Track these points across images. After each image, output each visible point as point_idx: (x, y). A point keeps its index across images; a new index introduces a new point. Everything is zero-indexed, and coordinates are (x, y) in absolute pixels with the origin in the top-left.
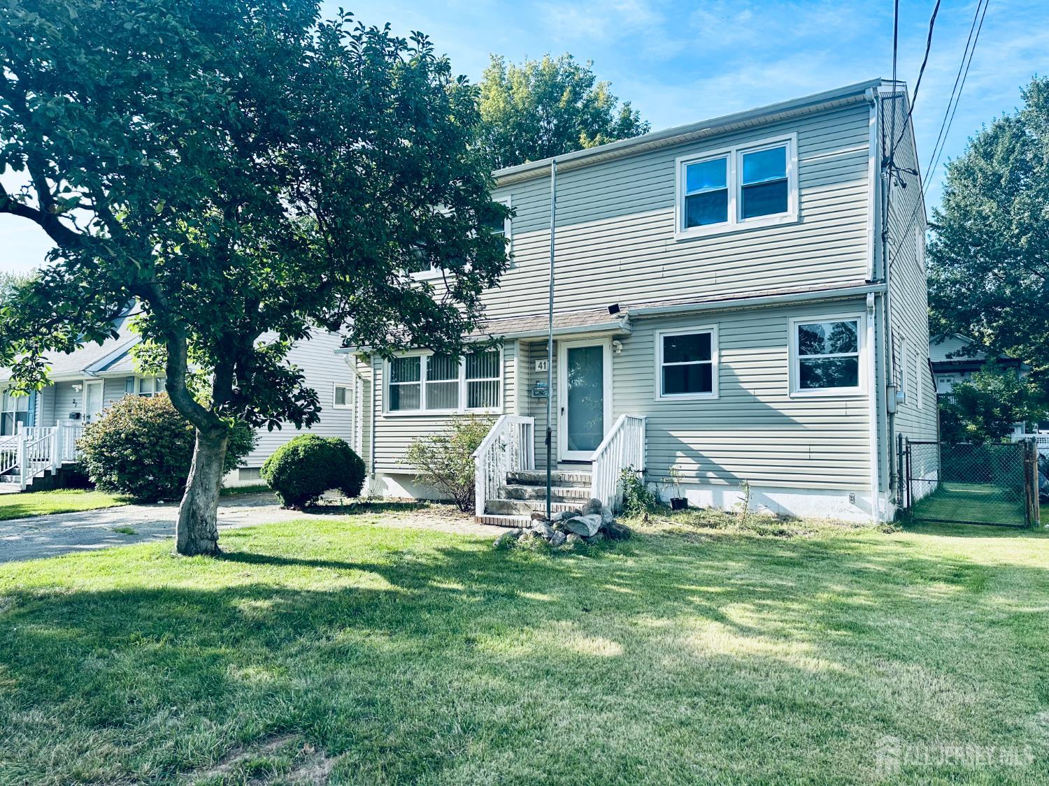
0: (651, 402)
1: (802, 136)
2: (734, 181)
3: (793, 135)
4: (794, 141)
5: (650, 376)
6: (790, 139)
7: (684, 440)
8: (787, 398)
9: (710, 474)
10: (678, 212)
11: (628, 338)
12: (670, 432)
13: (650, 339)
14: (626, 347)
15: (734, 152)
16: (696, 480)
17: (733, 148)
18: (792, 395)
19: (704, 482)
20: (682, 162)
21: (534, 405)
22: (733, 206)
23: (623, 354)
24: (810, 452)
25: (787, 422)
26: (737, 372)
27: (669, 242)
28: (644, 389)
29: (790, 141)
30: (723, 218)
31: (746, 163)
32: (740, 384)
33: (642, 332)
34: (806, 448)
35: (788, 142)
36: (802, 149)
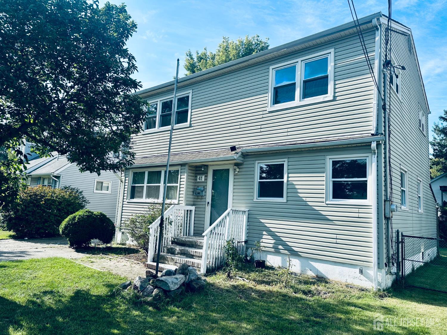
0: (251, 201)
1: (337, 50)
2: (299, 78)
3: (332, 50)
4: (333, 53)
5: (252, 187)
6: (330, 53)
7: (267, 225)
8: (324, 204)
9: (280, 247)
10: (270, 96)
11: (241, 165)
12: (261, 220)
13: (252, 166)
14: (241, 170)
15: (300, 62)
16: (273, 250)
17: (299, 60)
18: (327, 202)
19: (277, 252)
20: (273, 69)
21: (195, 200)
22: (298, 92)
23: (239, 174)
24: (336, 239)
25: (324, 219)
26: (297, 187)
27: (264, 112)
28: (248, 194)
29: (330, 54)
30: (293, 99)
31: (306, 68)
32: (299, 194)
33: (248, 162)
34: (334, 236)
35: (329, 54)
36: (337, 58)
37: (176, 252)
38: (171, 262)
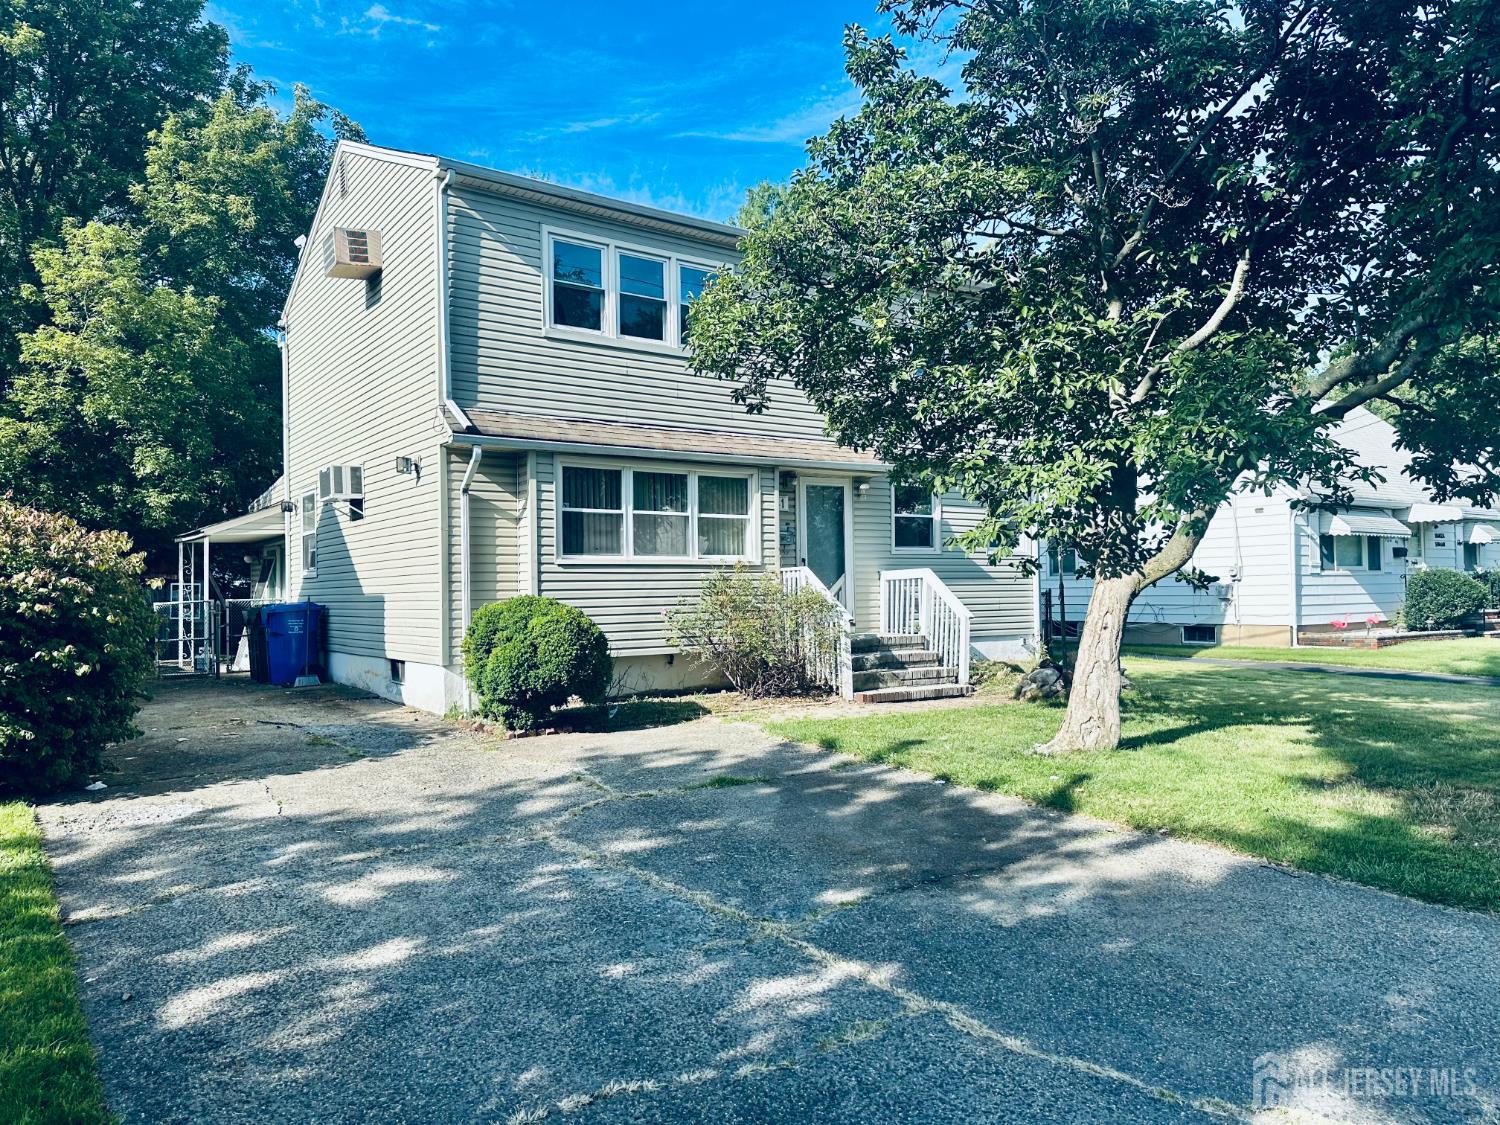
13: (887, 486)
25: (986, 577)
28: (882, 541)
37: (868, 665)
38: (892, 681)
